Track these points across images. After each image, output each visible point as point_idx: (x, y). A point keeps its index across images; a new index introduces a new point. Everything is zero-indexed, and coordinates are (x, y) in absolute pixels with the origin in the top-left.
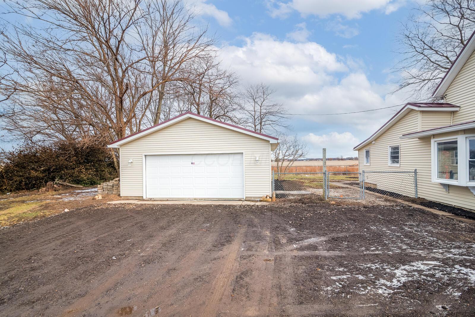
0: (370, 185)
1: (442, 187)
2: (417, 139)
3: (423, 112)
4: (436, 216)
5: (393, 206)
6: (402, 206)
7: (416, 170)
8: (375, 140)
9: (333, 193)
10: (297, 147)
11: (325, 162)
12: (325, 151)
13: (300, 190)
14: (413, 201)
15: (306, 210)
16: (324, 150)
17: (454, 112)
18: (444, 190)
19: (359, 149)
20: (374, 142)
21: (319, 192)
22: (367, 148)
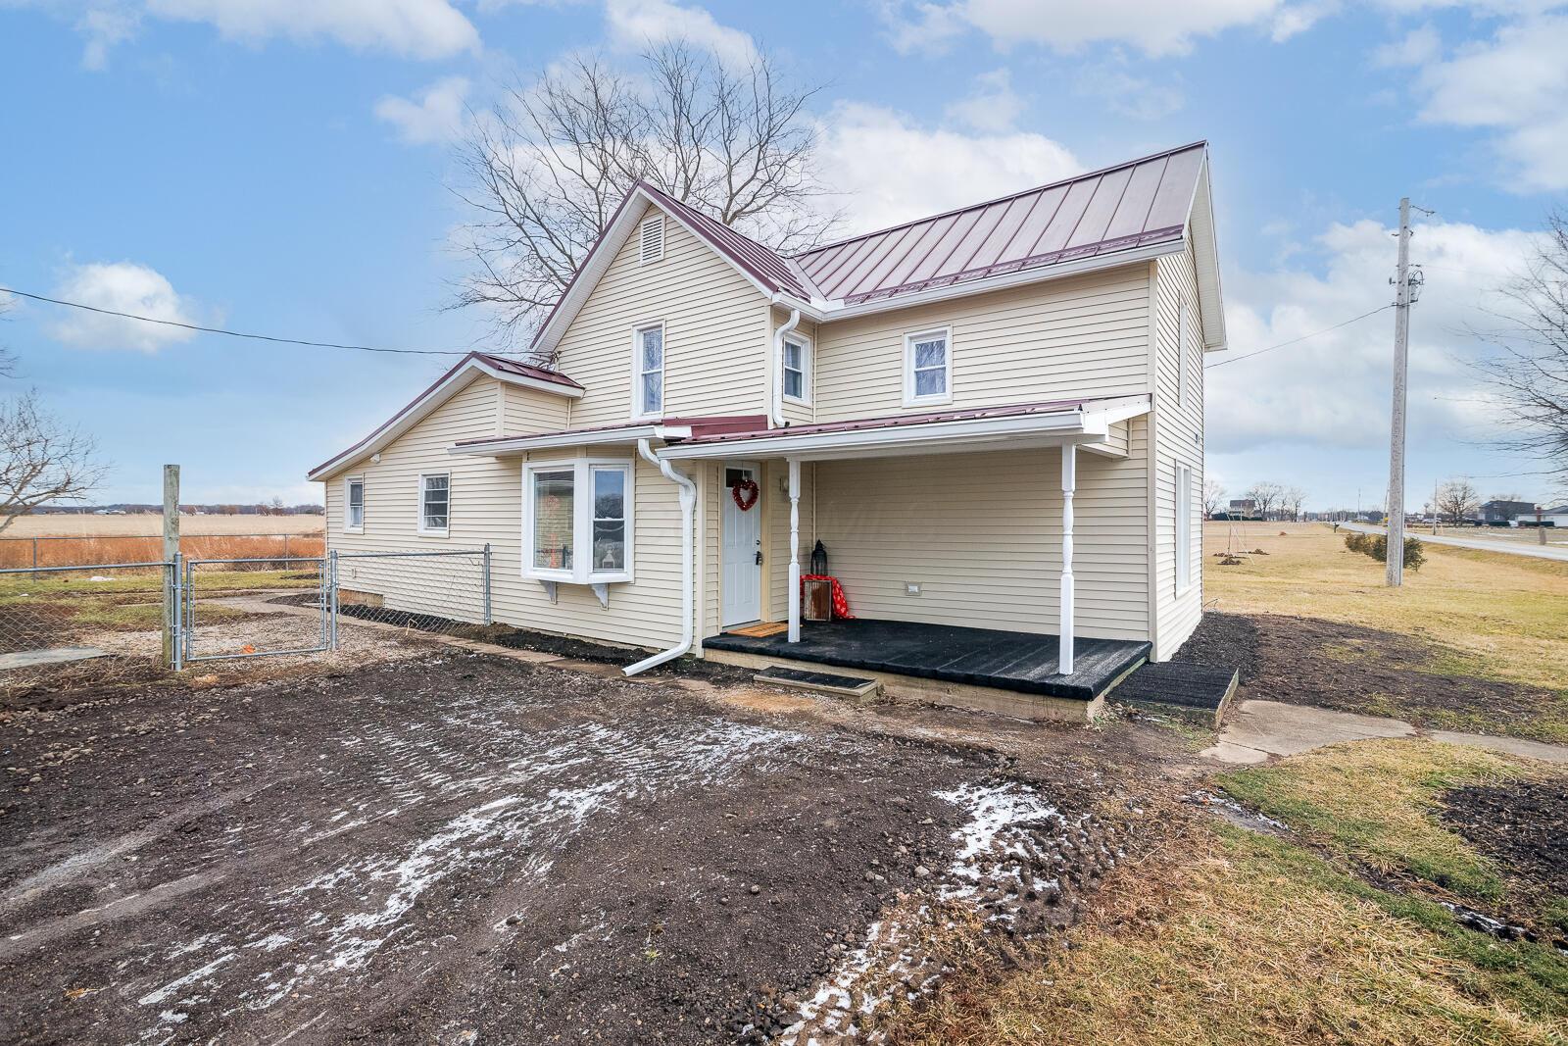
0: (361, 598)
1: (542, 589)
2: (493, 460)
3: (507, 385)
4: (525, 668)
5: (422, 659)
6: (449, 655)
7: (487, 546)
8: (381, 451)
9: (212, 643)
10: (37, 449)
11: (176, 523)
12: (177, 474)
13: (43, 645)
14: (480, 634)
15: (57, 736)
16: (172, 472)
17: (573, 400)
18: (547, 597)
19: (328, 475)
20: (376, 458)
21: (147, 644)
22: (355, 476)
